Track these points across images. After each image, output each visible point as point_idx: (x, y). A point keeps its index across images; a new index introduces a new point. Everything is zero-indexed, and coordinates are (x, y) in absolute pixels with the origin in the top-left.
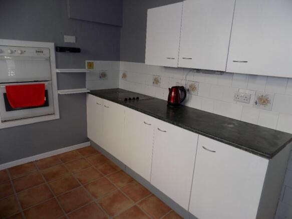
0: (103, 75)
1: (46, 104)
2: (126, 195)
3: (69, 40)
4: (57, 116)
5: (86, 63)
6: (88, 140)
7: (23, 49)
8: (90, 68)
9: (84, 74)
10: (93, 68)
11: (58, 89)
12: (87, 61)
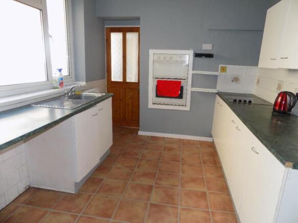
0: (236, 79)
1: (180, 97)
2: (205, 183)
3: (207, 48)
4: (188, 108)
5: (220, 67)
6: (211, 136)
7: (172, 56)
8: (222, 72)
9: (216, 76)
10: (226, 71)
11: (192, 87)
12: (220, 66)
